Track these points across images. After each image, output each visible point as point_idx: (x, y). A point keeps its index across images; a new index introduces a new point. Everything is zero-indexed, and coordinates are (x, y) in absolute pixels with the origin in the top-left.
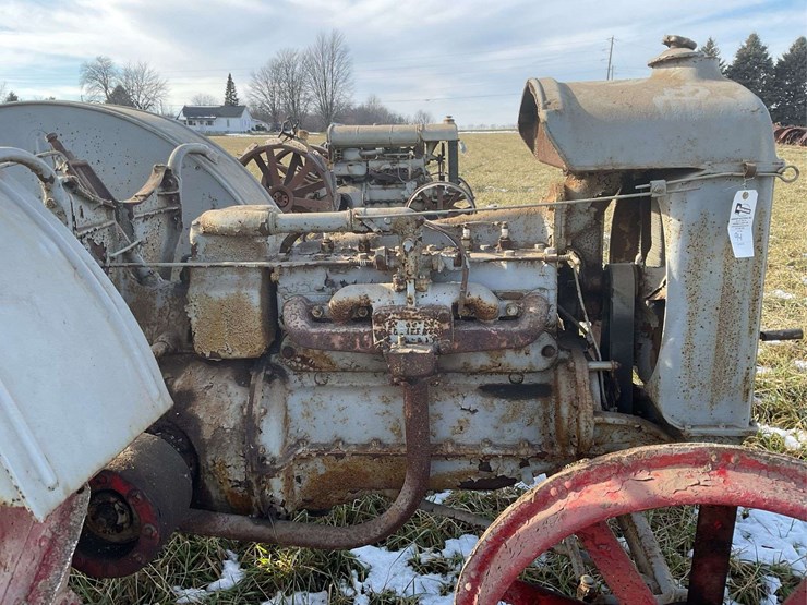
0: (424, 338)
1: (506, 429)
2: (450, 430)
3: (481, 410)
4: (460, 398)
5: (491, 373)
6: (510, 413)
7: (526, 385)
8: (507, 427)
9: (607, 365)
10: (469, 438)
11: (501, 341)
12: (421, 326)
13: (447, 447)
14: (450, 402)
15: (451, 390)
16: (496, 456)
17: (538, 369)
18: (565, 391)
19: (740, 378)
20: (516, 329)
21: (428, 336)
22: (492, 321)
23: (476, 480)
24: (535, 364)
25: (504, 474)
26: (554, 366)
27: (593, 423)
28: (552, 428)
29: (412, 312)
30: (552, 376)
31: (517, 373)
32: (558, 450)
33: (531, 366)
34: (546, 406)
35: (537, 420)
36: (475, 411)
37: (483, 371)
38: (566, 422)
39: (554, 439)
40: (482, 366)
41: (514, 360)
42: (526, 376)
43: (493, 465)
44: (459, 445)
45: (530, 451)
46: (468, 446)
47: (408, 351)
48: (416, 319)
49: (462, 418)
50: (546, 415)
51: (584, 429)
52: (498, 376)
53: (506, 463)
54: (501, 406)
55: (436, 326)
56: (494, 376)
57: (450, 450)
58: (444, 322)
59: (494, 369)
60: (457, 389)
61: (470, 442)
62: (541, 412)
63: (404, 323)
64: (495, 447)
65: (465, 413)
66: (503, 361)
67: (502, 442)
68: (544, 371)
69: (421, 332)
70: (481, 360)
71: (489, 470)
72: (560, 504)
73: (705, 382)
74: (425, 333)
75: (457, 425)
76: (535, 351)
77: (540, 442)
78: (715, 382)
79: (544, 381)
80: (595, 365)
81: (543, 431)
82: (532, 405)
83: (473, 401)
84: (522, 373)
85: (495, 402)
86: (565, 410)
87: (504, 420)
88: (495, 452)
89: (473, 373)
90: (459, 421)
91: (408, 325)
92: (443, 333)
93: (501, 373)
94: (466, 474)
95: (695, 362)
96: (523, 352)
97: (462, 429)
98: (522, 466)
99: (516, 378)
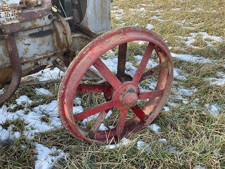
0: (12, 18)
1: (41, 48)
2: (22, 54)
3: (32, 44)
4: (23, 40)
5: (32, 29)
6: (42, 42)
7: (44, 31)
8: (41, 47)
9: (70, 18)
10: (29, 55)
11: (39, 14)
12: (11, 13)
13: (23, 60)
14: (20, 43)
15: (19, 39)
16: (41, 58)
17: (48, 24)
18: (60, 29)
19: (108, 14)
20: (43, 9)
21: (14, 16)
22: (33, 8)
23: (33, 70)
24: (46, 22)
25: (43, 64)
26: (53, 22)
27: (71, 38)
28: (56, 44)
29: (7, 8)
30: (52, 26)
31: (41, 27)
32: (60, 51)
33: (45, 24)
34: (53, 37)
35: (51, 43)
36: (30, 44)
37: (29, 29)
38: (62, 40)
39: (57, 48)
40: (29, 27)
41: (40, 22)
42: (44, 28)
43: (39, 62)
44: (26, 58)
45: (51, 53)
46: (30, 58)
47: (10, 23)
48: (9, 10)
49: (25, 48)
50: (53, 40)
51: (69, 40)
52: (34, 30)
53: (43, 60)
54: (38, 40)
55: (16, 12)
56: (33, 30)
57: (25, 60)
58: (19, 10)
59: (33, 27)
60: (21, 38)
61: (30, 56)
62: (51, 39)
63: (4, 13)
64: (39, 55)
65: (26, 46)
66: (36, 23)
67: (41, 53)
68: (50, 25)
69: (11, 15)
70: (28, 24)
71: (38, 64)
72: (87, 56)
73: (99, 17)
74: (12, 15)
75: (24, 51)
76: (46, 18)
77: (53, 50)
78: (102, 16)
79: (50, 29)
80: (67, 19)
81: (53, 46)
82: (48, 38)
83: (28, 40)
84: (42, 27)
85: (36, 39)
86: (61, 36)
87: (40, 45)
88: (40, 57)
89: (26, 30)
90: (25, 50)
91: (5, 13)
92: (19, 14)
93: (35, 28)
94: (30, 68)
95: (97, 11)
96: (42, 19)
97: (26, 52)
98: (48, 60)
99: (40, 29)
